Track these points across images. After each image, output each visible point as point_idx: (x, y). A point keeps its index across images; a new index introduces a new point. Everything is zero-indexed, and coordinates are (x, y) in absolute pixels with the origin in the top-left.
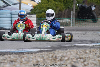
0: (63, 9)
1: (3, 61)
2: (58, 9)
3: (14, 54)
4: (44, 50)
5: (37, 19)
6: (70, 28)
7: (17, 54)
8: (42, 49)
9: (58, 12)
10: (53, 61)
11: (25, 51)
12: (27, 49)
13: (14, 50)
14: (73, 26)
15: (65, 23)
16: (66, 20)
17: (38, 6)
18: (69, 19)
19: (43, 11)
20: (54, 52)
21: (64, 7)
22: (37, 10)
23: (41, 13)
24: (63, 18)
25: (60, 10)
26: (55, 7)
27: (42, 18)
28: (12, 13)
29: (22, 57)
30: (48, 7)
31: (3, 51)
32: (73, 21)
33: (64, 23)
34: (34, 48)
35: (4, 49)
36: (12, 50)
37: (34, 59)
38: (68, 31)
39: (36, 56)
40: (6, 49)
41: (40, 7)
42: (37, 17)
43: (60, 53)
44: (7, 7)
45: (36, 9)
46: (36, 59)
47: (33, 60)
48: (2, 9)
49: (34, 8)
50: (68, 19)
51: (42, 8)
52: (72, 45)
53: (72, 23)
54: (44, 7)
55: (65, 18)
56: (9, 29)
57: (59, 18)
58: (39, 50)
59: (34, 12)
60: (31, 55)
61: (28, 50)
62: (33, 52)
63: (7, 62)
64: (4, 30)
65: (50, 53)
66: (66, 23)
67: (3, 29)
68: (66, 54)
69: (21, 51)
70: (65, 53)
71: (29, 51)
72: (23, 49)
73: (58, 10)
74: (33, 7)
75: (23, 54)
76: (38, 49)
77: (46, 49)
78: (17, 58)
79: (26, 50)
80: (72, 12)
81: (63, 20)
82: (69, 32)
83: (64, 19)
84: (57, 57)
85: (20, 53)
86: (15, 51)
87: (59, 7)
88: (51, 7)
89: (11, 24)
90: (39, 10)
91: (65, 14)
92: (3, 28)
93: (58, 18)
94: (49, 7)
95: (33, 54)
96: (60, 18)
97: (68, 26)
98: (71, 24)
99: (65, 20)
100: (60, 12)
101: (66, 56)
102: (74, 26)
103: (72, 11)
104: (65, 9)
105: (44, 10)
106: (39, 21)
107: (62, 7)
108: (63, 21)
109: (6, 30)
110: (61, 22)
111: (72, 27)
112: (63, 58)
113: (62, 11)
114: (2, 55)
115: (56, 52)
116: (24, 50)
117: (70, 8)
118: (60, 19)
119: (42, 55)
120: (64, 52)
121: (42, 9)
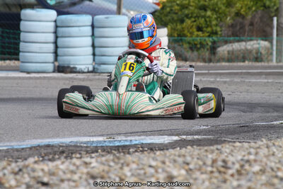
0: (250, 8)
1: (69, 176)
2: (233, 10)
3: (99, 151)
4: (190, 138)
5: (169, 40)
6: (270, 67)
7: (108, 152)
8: (184, 137)
9: (234, 20)
10: (216, 174)
11: (134, 143)
12: (140, 136)
13: (101, 139)
14: (277, 62)
15: (254, 51)
16: (255, 42)
17: (174, 2)
18: (266, 40)
19: (187, 16)
20: (219, 147)
21: (252, 3)
22: (169, 13)
23: (182, 21)
24: (249, 38)
25: (238, 14)
26: (224, 4)
27: (185, 36)
28: (95, 24)
29: (122, 164)
30: (204, 5)
31: (67, 140)
32: (277, 46)
33: (250, 52)
34: (161, 132)
35: (71, 135)
36: (95, 139)
37: (160, 170)
38: (264, 76)
39: (167, 160)
40: (77, 135)
41: (178, 5)
42: (170, 35)
43: (239, 151)
44: (81, 5)
45: (168, 9)
46: (164, 171)
47: (157, 171)
48: (66, 10)
49: (162, 8)
50: (263, 40)
51: (187, 8)
52: (275, 123)
53: (275, 53)
54: (192, 4)
55: (253, 38)
56: (86, 70)
57: (237, 38)
58: (176, 138)
59: (161, 19)
60: (152, 155)
61: (142, 137)
62: (156, 144)
63: (81, 178)
64: (71, 72)
65: (206, 151)
66: (258, 51)
67: (69, 70)
68: (257, 154)
69: (120, 141)
70: (252, 151)
71: (144, 142)
72: (126, 134)
73: (233, 15)
74: (158, 4)
75: (129, 153)
76: (173, 135)
77: (196, 137)
78: (110, 166)
79: (137, 138)
80: (275, 19)
81: (248, 43)
82: (266, 78)
83: (251, 40)
84: (230, 164)
85: (118, 148)
86: (105, 141)
87: (235, 4)
88: (213, 5)
89: (92, 57)
90: (176, 13)
91: (252, 24)
92: (68, 67)
93: (232, 38)
94: (206, 3)
95: (158, 153)
96: (237, 36)
97: (264, 62)
98: (272, 54)
99: (254, 44)
100: (240, 20)
101: (255, 161)
102: (280, 61)
103: (275, 15)
104: (254, 9)
105: (192, 13)
106: (176, 45)
107: (246, 3)
108: (249, 47)
109: (79, 72)
110: (243, 47)
111: (274, 63)
112: (247, 167)
113: (243, 17)
114: (65, 155)
115: (226, 148)
116: (129, 138)
117: (269, 7)
118: (238, 41)
119: (184, 156)
120: (250, 147)
121: (186, 12)
